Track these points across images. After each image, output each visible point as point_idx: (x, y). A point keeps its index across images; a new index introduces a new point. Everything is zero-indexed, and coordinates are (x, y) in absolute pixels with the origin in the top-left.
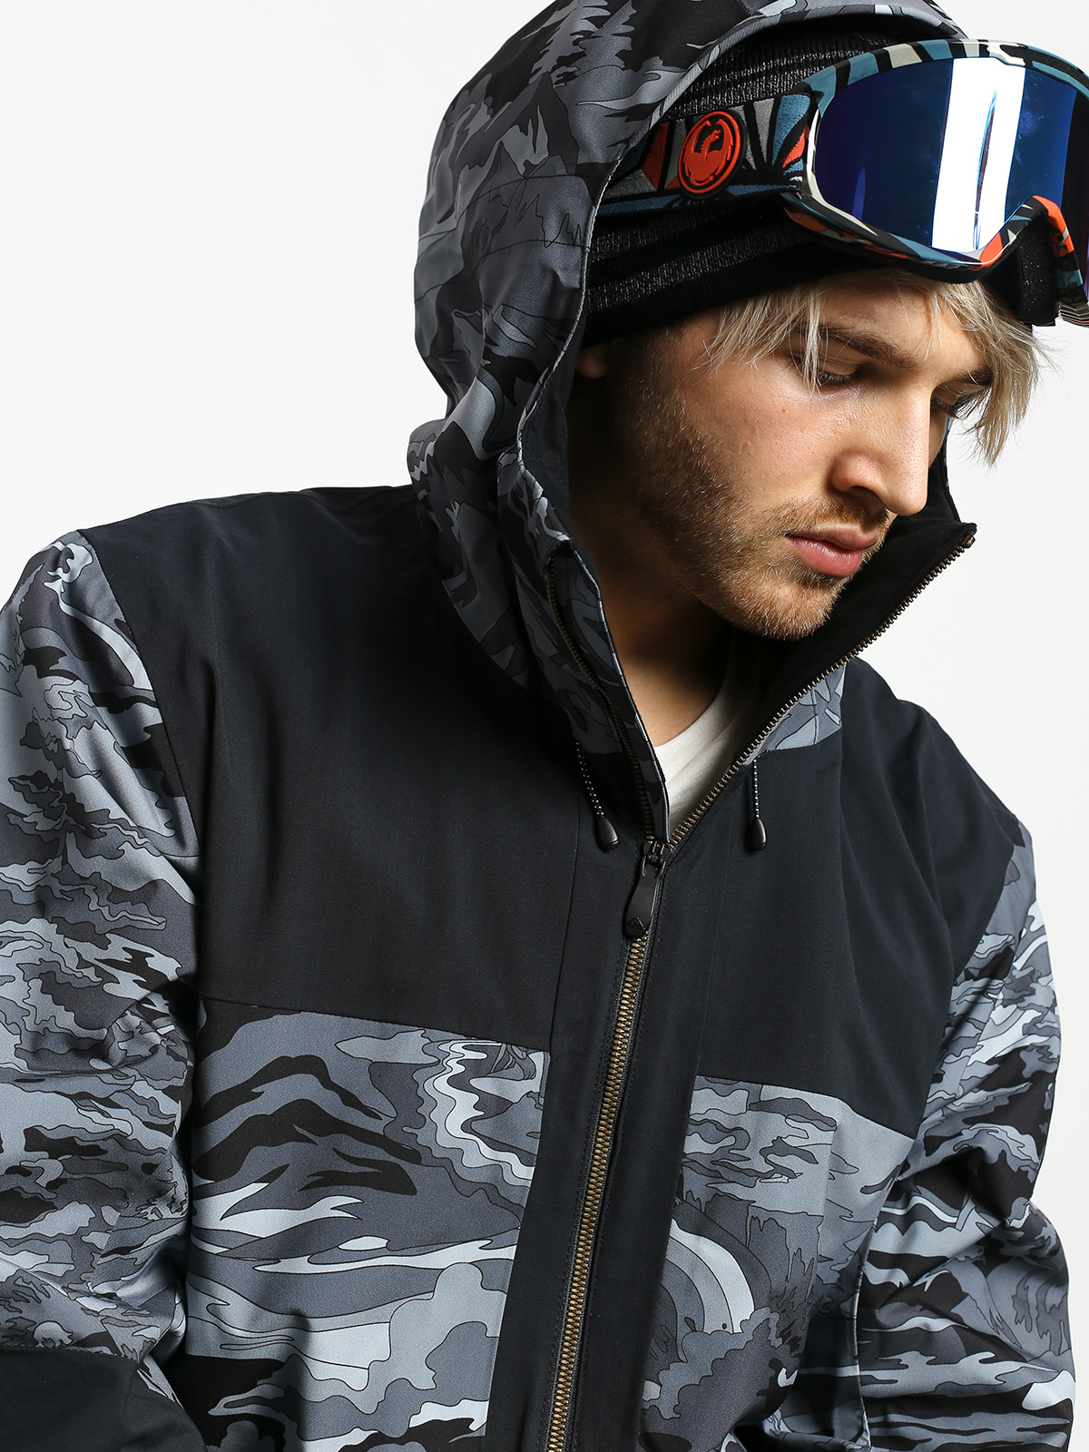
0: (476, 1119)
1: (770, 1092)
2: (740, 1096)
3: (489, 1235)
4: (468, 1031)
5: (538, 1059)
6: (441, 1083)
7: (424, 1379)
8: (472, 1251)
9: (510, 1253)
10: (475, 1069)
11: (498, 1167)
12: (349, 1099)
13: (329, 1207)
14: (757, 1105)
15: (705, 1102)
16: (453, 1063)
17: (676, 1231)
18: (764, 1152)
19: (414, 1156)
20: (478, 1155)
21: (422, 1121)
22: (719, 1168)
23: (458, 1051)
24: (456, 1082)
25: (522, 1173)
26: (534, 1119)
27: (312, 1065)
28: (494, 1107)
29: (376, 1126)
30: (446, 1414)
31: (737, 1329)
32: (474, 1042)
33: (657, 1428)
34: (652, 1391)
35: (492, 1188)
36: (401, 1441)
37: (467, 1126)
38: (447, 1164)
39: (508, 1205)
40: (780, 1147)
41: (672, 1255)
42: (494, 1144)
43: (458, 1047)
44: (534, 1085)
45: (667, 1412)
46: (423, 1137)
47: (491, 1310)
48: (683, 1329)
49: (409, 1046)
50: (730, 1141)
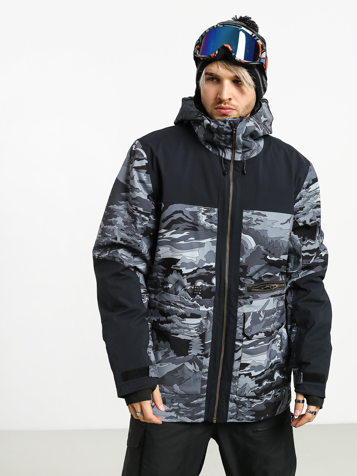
0: (207, 219)
1: (255, 212)
2: (250, 213)
3: (212, 237)
4: (204, 205)
5: (216, 209)
6: (201, 214)
7: (204, 259)
8: (210, 240)
9: (216, 239)
10: (206, 211)
11: (212, 226)
12: (187, 217)
13: (185, 233)
14: (253, 214)
15: (245, 214)
16: (202, 211)
17: (242, 234)
18: (255, 221)
19: (198, 225)
20: (208, 225)
21: (198, 220)
22: (248, 224)
23: (203, 209)
24: (203, 214)
25: (215, 227)
26: (216, 218)
27: (181, 212)
28: (210, 217)
29: (191, 221)
30: (209, 265)
31: (254, 248)
32: (205, 208)
33: (242, 264)
34: (241, 259)
35: (211, 230)
36: (202, 269)
37: (206, 220)
38: (203, 226)
39: (214, 232)
40: (257, 220)
41: (242, 238)
42: (210, 223)
43: (203, 208)
44: (216, 213)
45: (244, 262)
46: (199, 222)
47: (214, 249)
48: (245, 249)
49: (195, 208)
50: (250, 219)
